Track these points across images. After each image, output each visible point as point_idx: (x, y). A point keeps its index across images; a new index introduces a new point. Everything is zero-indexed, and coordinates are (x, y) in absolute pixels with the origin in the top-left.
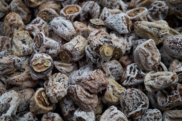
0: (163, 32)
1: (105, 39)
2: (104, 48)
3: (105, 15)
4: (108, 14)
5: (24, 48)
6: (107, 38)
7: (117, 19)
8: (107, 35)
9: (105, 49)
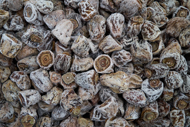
0: (123, 90)
1: (74, 102)
2: (74, 110)
3: (75, 69)
4: (78, 68)
5: (13, 98)
6: (76, 100)
7: (84, 80)
8: (75, 98)
9: (74, 112)
